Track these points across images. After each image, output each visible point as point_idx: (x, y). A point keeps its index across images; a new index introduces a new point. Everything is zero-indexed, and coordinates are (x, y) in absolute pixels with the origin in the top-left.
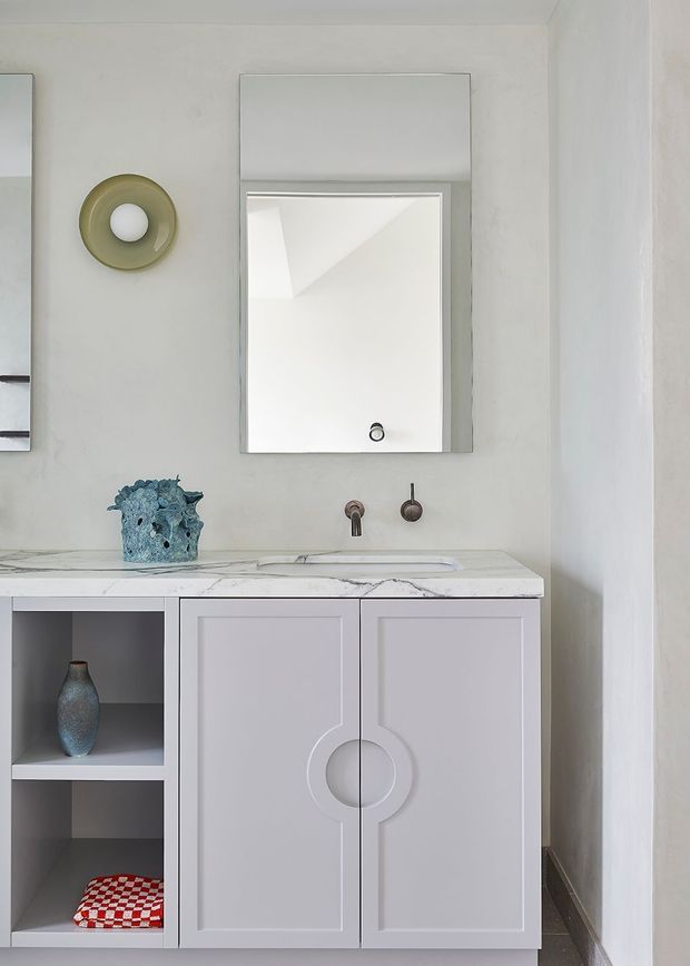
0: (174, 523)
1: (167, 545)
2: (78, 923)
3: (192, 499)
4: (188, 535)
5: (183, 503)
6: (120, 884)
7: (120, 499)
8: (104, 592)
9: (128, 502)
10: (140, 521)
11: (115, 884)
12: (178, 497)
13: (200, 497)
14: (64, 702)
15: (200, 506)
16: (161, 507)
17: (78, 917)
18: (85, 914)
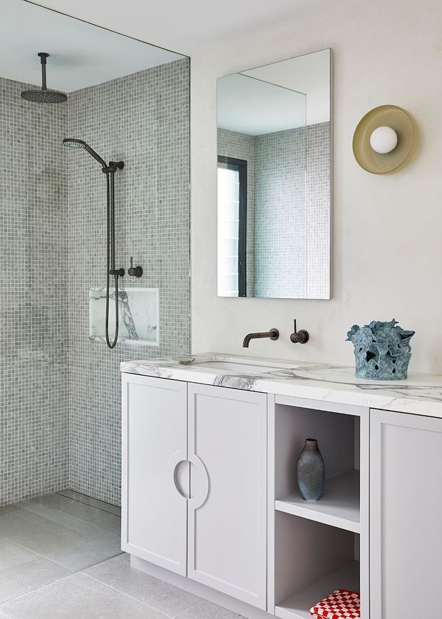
0: (382, 353)
1: (377, 367)
2: (312, 614)
3: (406, 336)
4: (394, 362)
5: (396, 338)
6: (351, 598)
7: (350, 334)
8: (324, 398)
9: (355, 336)
10: (361, 349)
11: (348, 597)
12: (392, 334)
13: (411, 334)
14: (301, 464)
15: (412, 341)
16: (374, 341)
17: (312, 610)
18: (316, 610)
